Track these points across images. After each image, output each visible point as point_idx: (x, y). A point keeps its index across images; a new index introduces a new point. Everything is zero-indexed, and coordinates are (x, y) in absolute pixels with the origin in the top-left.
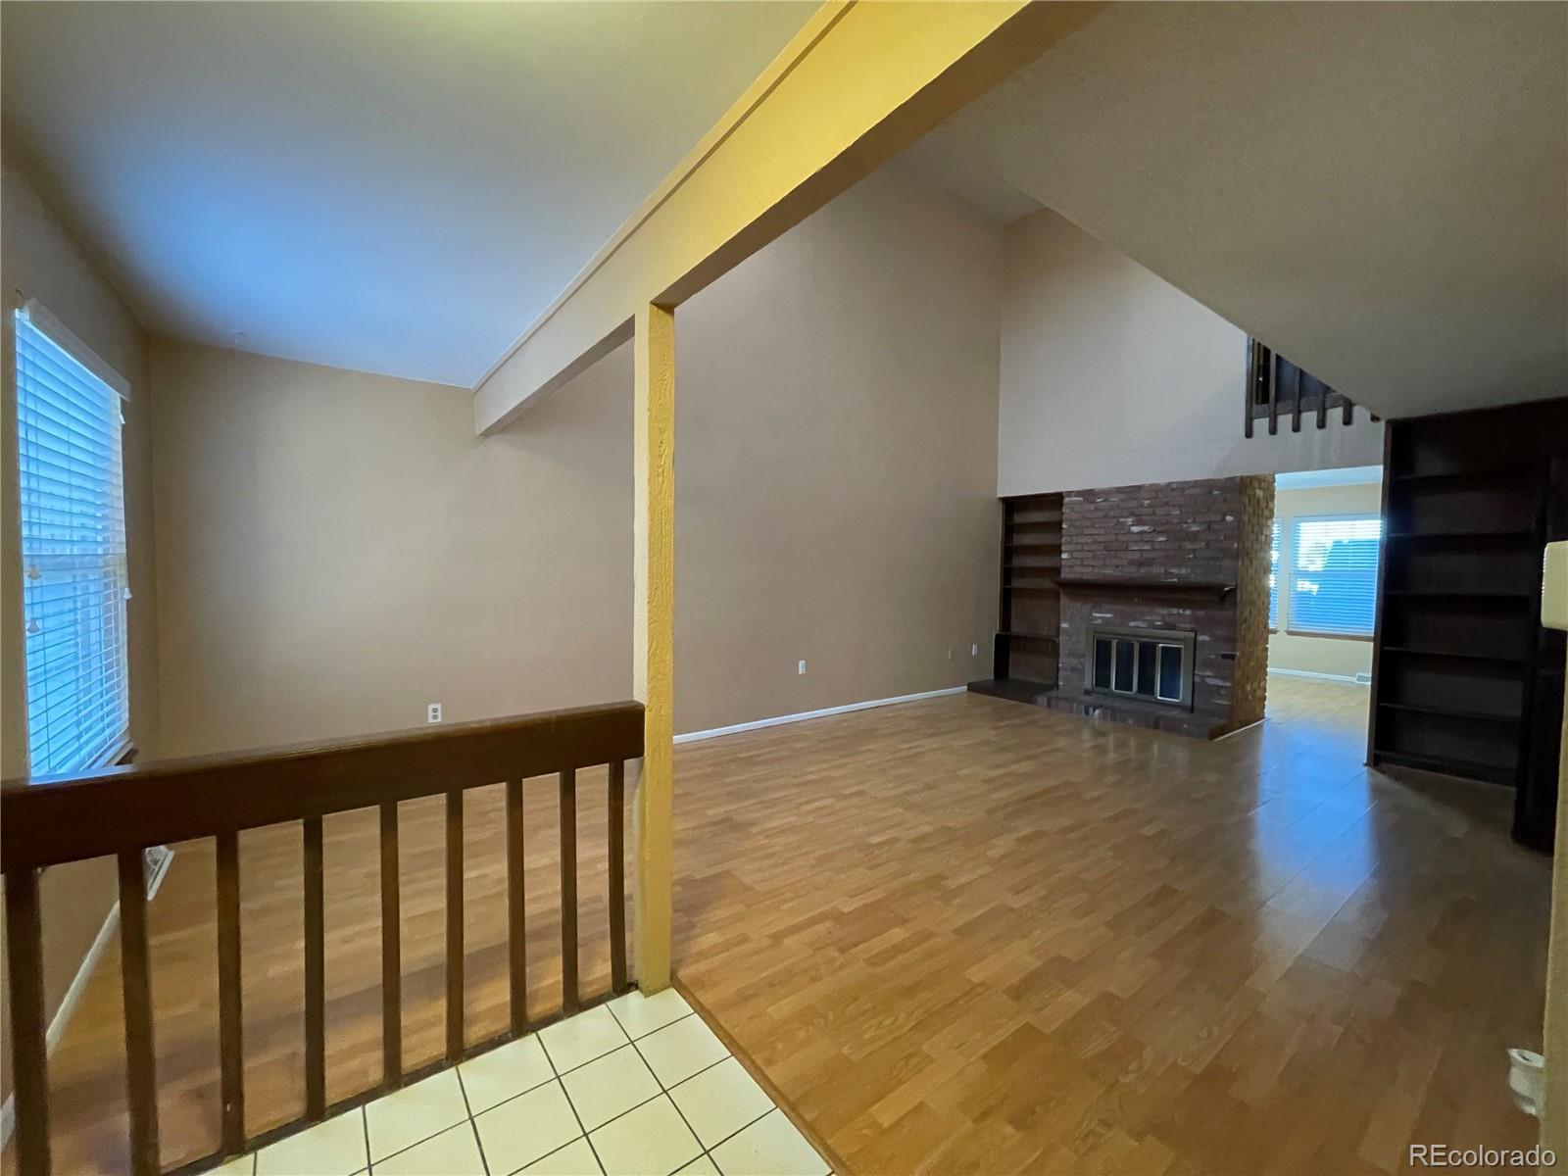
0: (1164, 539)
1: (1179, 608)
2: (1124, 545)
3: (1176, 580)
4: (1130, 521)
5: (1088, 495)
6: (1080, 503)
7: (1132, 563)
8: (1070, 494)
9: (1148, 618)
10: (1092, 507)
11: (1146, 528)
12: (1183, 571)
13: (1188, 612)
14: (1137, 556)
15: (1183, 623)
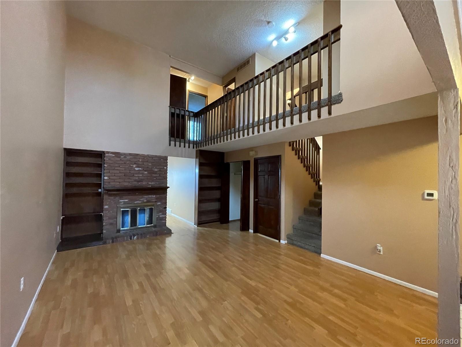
0: (147, 173)
1: (151, 195)
2: (133, 174)
3: (150, 186)
4: (134, 166)
5: (117, 154)
6: (113, 157)
7: (135, 181)
8: (108, 152)
9: (142, 200)
10: (119, 159)
11: (141, 169)
12: (153, 183)
13: (154, 196)
14: (137, 178)
15: (153, 200)
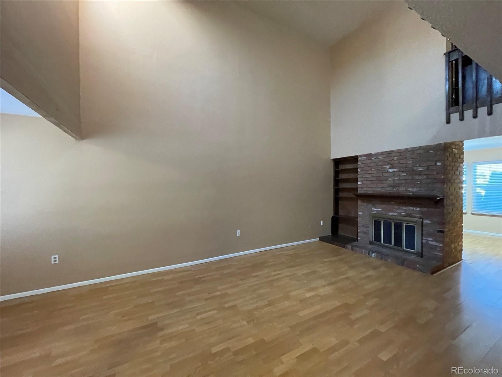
0: (405, 174)
1: (413, 207)
2: (386, 178)
3: (411, 194)
4: (388, 167)
5: (369, 156)
6: (365, 160)
7: (390, 186)
8: (361, 156)
9: (398, 211)
10: (370, 161)
11: (396, 170)
12: (415, 189)
13: (418, 209)
14: (392, 183)
15: (416, 214)
